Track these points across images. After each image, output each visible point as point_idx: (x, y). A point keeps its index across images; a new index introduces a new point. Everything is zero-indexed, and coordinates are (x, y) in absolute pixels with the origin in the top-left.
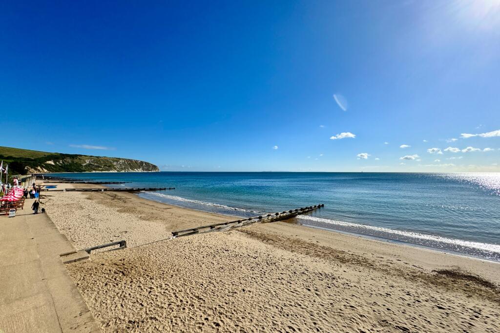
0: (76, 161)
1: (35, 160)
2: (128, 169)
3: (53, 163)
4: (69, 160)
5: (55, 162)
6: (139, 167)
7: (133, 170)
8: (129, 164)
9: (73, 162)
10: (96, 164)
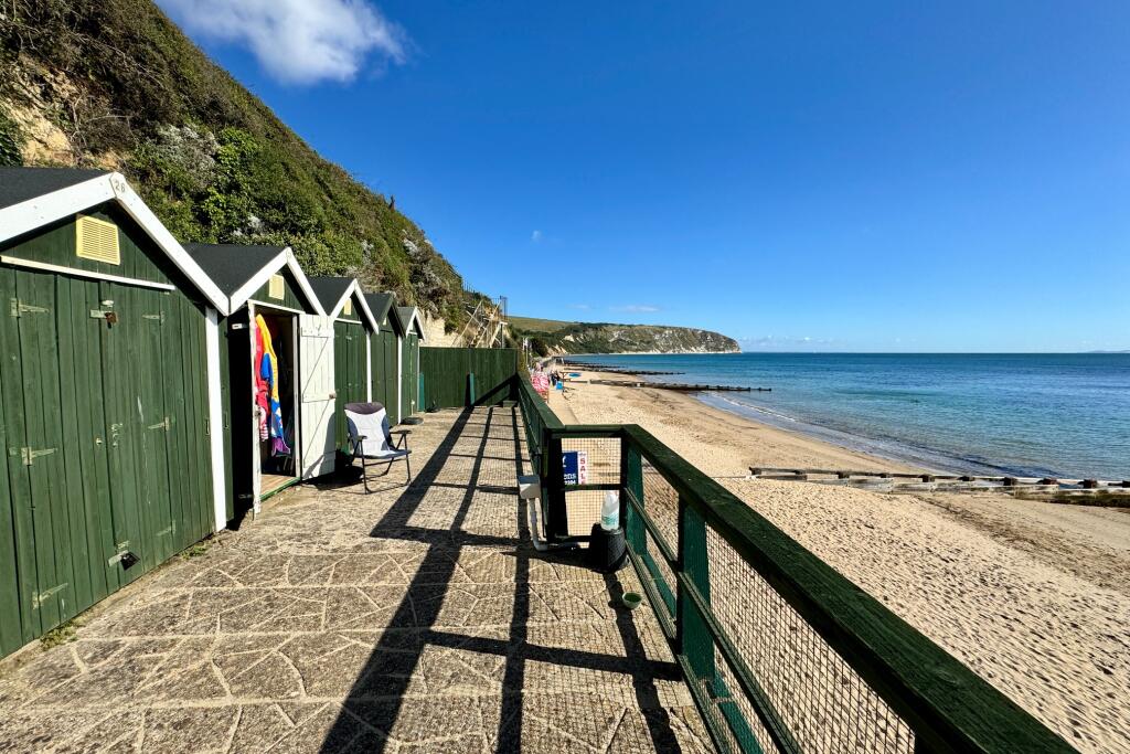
0: (600, 334)
1: (552, 335)
2: (679, 346)
3: (572, 340)
4: (591, 333)
5: (575, 338)
6: (700, 344)
7: (688, 349)
8: (682, 338)
9: (596, 336)
10: (628, 339)
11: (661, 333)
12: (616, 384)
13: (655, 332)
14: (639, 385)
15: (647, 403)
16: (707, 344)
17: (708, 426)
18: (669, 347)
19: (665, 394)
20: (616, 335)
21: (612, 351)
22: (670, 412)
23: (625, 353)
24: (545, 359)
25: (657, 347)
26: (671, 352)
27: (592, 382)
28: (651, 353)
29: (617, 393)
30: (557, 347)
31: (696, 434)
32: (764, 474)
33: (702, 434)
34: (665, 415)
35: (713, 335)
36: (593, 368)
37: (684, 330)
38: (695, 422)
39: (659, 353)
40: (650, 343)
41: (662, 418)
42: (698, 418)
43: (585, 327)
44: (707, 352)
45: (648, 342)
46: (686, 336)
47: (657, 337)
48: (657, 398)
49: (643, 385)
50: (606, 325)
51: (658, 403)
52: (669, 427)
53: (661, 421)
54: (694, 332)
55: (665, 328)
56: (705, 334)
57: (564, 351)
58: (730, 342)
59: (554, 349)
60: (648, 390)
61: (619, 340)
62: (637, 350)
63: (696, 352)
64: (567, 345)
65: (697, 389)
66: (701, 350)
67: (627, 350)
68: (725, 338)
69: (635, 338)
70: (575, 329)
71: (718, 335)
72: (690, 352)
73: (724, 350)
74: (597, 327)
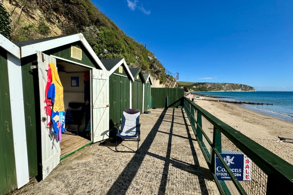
1: (189, 86)
2: (231, 89)
3: (195, 87)
4: (201, 85)
5: (196, 87)
6: (239, 88)
7: (235, 90)
8: (232, 87)
9: (203, 86)
10: (213, 87)
11: (224, 85)
12: (210, 100)
13: (223, 85)
14: (218, 101)
15: (222, 107)
16: (242, 88)
17: (248, 116)
18: (227, 90)
19: (228, 104)
20: (209, 86)
21: (208, 91)
22: (231, 110)
23: (212, 91)
24: (188, 93)
25: (223, 89)
26: (228, 91)
27: (202, 100)
28: (221, 91)
29: (211, 103)
30: (191, 89)
31: (244, 119)
32: (287, 141)
33: (247, 119)
34: (230, 112)
35: (244, 85)
36: (202, 95)
37: (233, 84)
38: (243, 114)
39: (224, 91)
40: (221, 88)
41: (229, 112)
42: (243, 113)
43: (199, 84)
44: (241, 91)
45: (220, 88)
46: (234, 86)
47: (223, 86)
48: (225, 106)
49: (220, 101)
50: (206, 83)
51: (226, 107)
52: (232, 116)
53: (229, 113)
54: (237, 85)
55: (226, 84)
56: (241, 85)
57: (193, 91)
58: (251, 88)
59: (190, 90)
60: (222, 103)
61: (210, 87)
62: (216, 90)
63: (237, 91)
64: (194, 89)
65: (240, 103)
66: (240, 90)
67: (213, 90)
68: (249, 86)
69: (216, 87)
70: (196, 84)
71: (246, 86)
72: (235, 91)
73: (248, 90)
74: (203, 84)
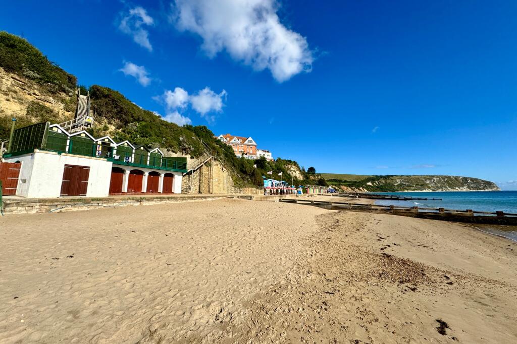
0: (388, 181)
1: (359, 182)
3: (371, 185)
4: (383, 181)
8: (447, 182)
9: (386, 183)
11: (430, 179)
13: (426, 179)
20: (399, 181)
21: (397, 191)
26: (440, 191)
28: (424, 191)
40: (423, 186)
43: (378, 178)
46: (451, 181)
47: (428, 182)
50: (392, 176)
55: (433, 176)
56: (465, 179)
57: (366, 190)
61: (401, 185)
62: (414, 190)
63: (460, 190)
64: (368, 188)
66: (464, 189)
67: (407, 190)
68: (483, 181)
69: (412, 183)
70: (372, 179)
71: (476, 180)
72: (455, 191)
74: (386, 177)
